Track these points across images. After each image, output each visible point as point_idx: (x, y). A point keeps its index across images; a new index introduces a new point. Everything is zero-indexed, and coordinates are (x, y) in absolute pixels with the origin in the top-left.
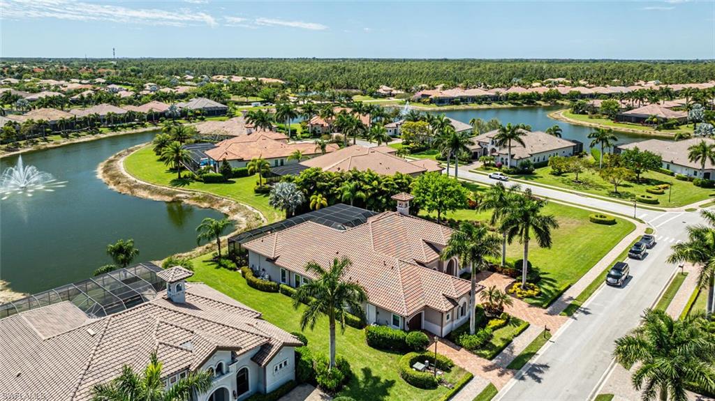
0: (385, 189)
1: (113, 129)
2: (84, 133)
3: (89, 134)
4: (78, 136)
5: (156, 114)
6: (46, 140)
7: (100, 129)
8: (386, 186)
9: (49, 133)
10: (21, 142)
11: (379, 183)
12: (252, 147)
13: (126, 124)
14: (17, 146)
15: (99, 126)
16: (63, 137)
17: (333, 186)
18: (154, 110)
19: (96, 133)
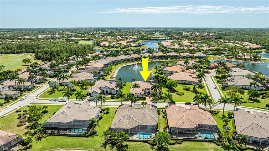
1: (171, 59)
2: (164, 59)
4: (162, 60)
5: (183, 56)
6: (155, 60)
7: (169, 59)
13: (174, 58)
15: (169, 58)
16: (159, 59)
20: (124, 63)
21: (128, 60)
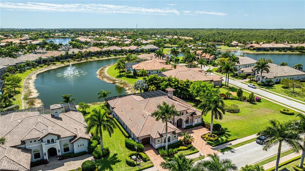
0: (180, 86)
1: (115, 55)
2: (105, 56)
3: (106, 57)
4: (103, 57)
6: (91, 58)
7: (111, 55)
8: (181, 85)
9: (93, 56)
10: (83, 59)
11: (178, 83)
12: (149, 65)
13: (120, 54)
14: (81, 60)
15: (111, 54)
16: (97, 57)
17: (160, 83)
18: (131, 49)
19: (109, 56)
20: (38, 67)
21: (45, 62)
